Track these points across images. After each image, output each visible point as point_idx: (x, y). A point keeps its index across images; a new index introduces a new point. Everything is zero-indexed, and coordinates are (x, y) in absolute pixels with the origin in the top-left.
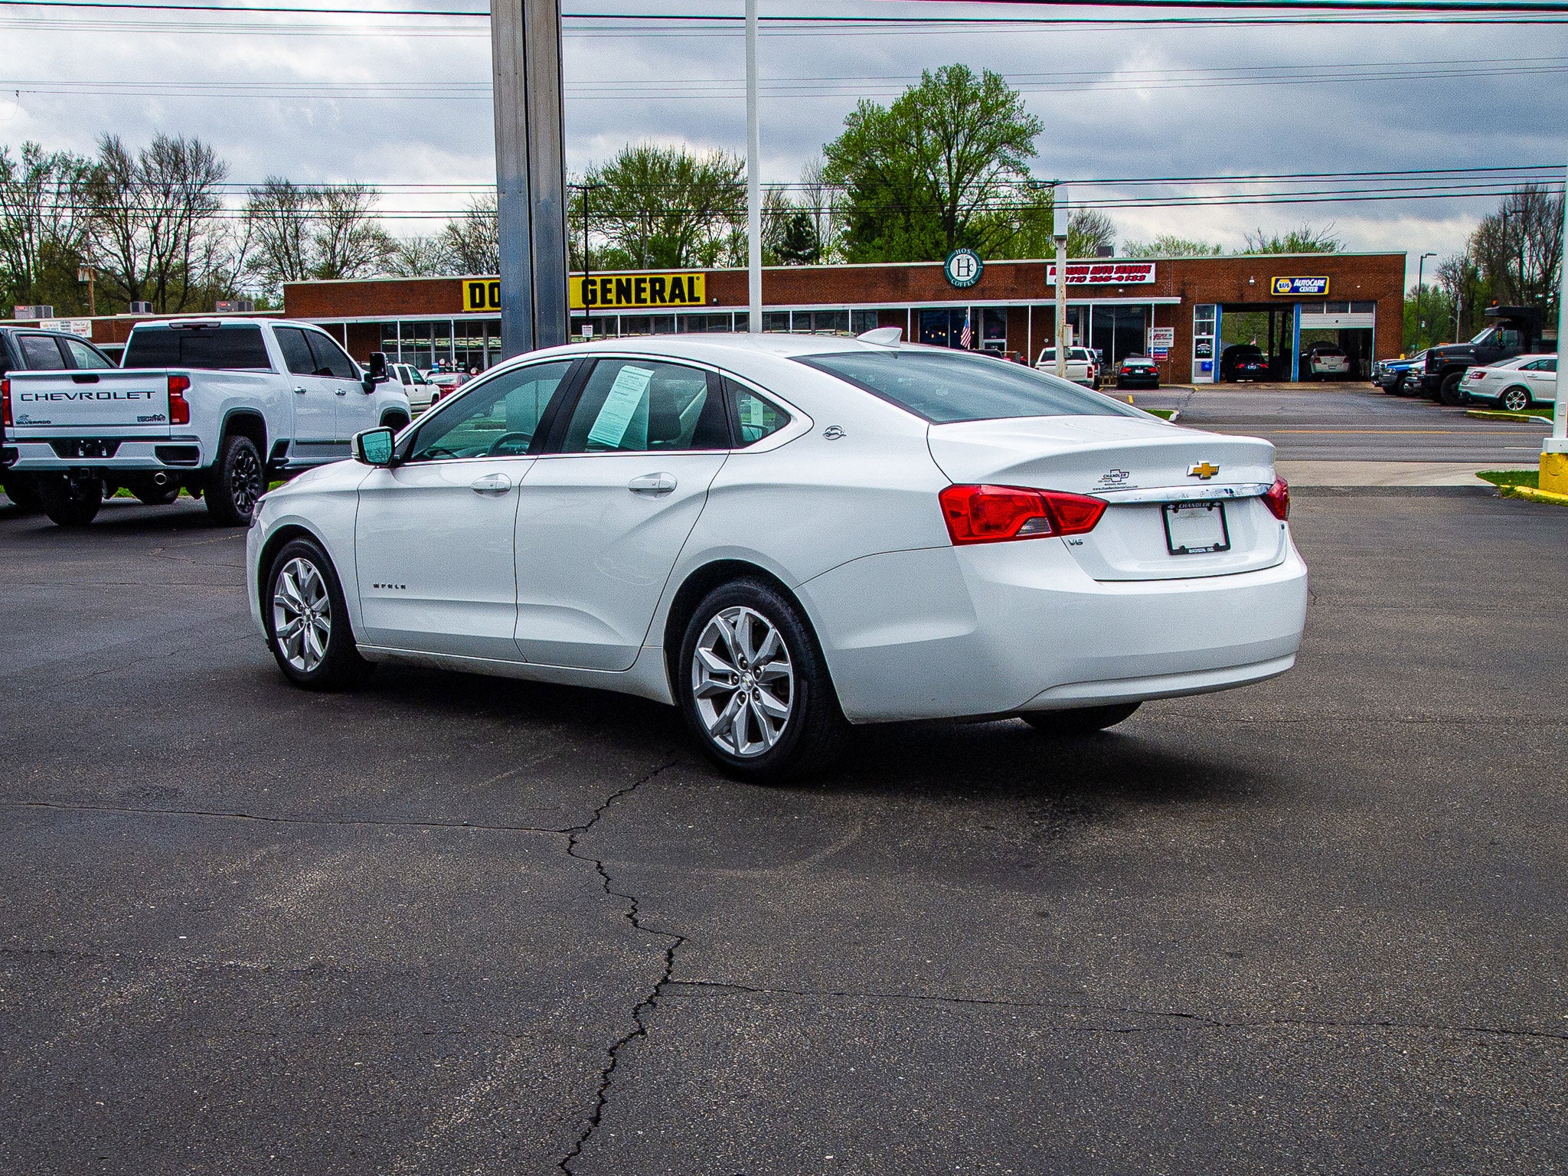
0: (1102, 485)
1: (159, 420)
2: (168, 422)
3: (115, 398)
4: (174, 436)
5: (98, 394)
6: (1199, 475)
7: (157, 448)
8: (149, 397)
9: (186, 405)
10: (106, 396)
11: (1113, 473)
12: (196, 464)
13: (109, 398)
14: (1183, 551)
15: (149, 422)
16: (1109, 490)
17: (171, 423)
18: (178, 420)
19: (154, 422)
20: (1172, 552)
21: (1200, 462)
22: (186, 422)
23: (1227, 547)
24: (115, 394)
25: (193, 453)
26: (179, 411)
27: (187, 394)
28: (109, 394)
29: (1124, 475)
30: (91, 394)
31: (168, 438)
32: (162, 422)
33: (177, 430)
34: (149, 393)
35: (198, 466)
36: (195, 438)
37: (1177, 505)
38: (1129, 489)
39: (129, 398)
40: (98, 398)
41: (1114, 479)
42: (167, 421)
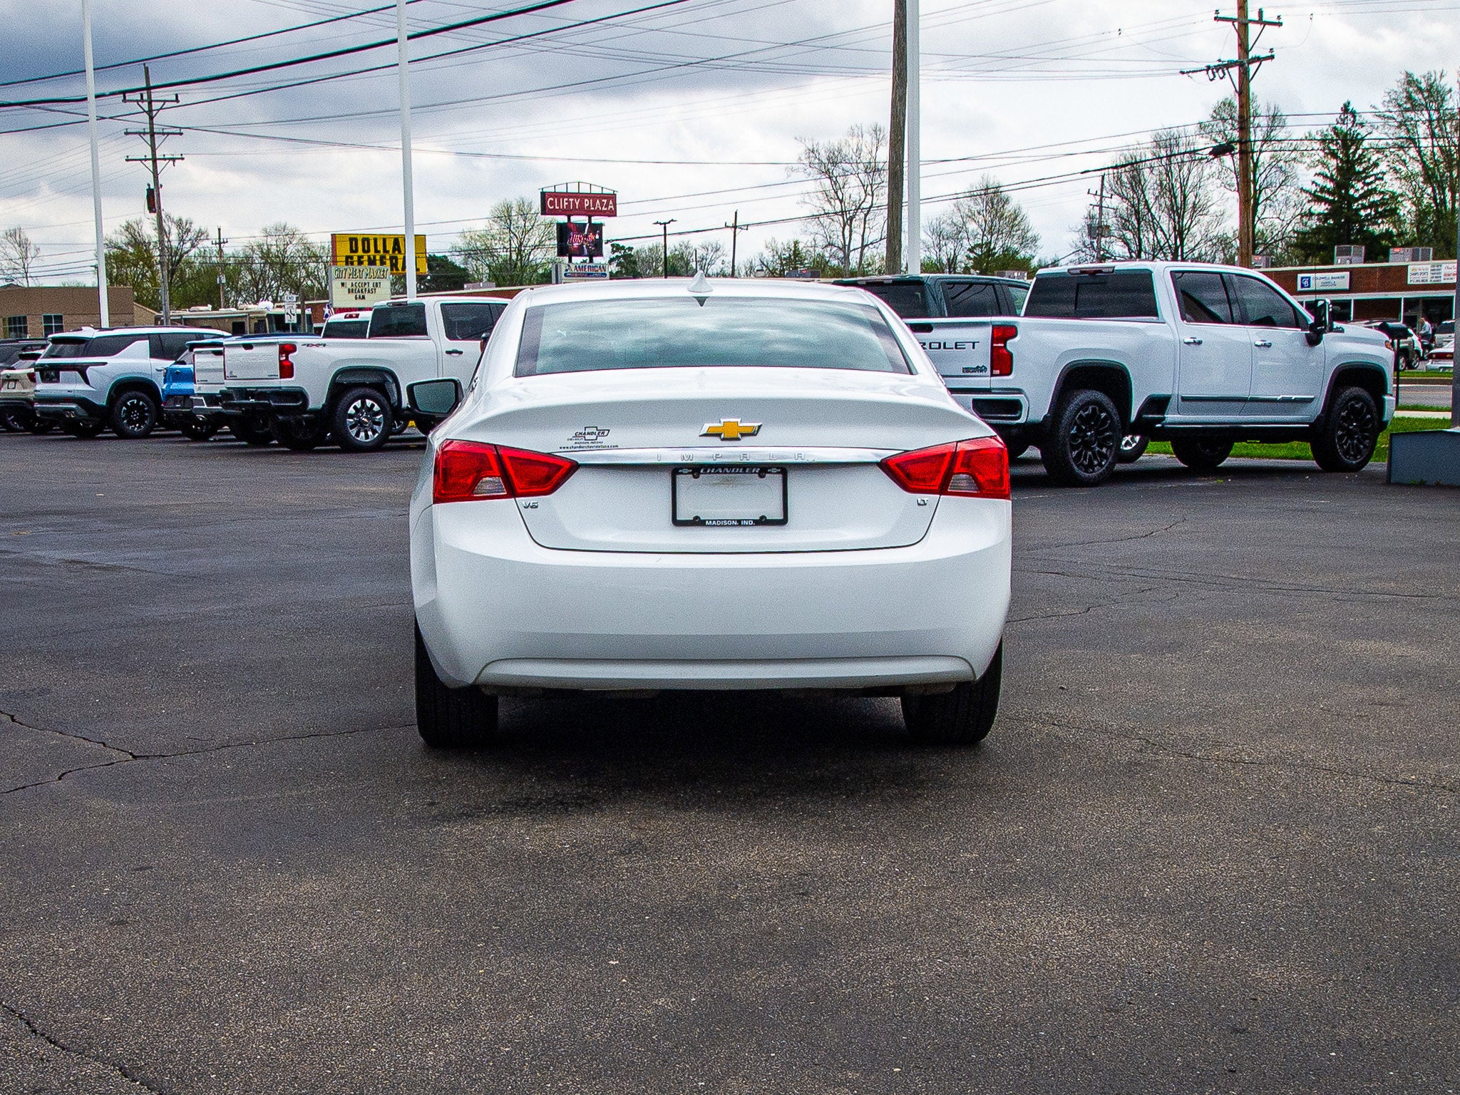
0: (572, 443)
1: (981, 371)
2: (989, 374)
3: (945, 348)
4: (994, 389)
5: (930, 344)
6: (719, 435)
7: (975, 401)
8: (974, 348)
9: (1010, 355)
10: (937, 345)
11: (588, 430)
12: (1018, 418)
13: (940, 348)
14: (697, 522)
15: (974, 374)
16: (581, 448)
17: (992, 375)
18: (998, 372)
19: (977, 374)
20: (677, 523)
21: (722, 420)
22: (1009, 373)
23: (783, 522)
24: (945, 344)
25: (1015, 407)
26: (1002, 362)
27: (1011, 345)
28: (940, 344)
29: (602, 433)
30: (924, 344)
31: (988, 391)
32: (983, 374)
33: (999, 382)
34: (974, 343)
35: (1022, 420)
36: (1019, 391)
37: (696, 470)
38: (608, 448)
39: (956, 348)
40: (930, 348)
41: (587, 437)
42: (988, 372)
